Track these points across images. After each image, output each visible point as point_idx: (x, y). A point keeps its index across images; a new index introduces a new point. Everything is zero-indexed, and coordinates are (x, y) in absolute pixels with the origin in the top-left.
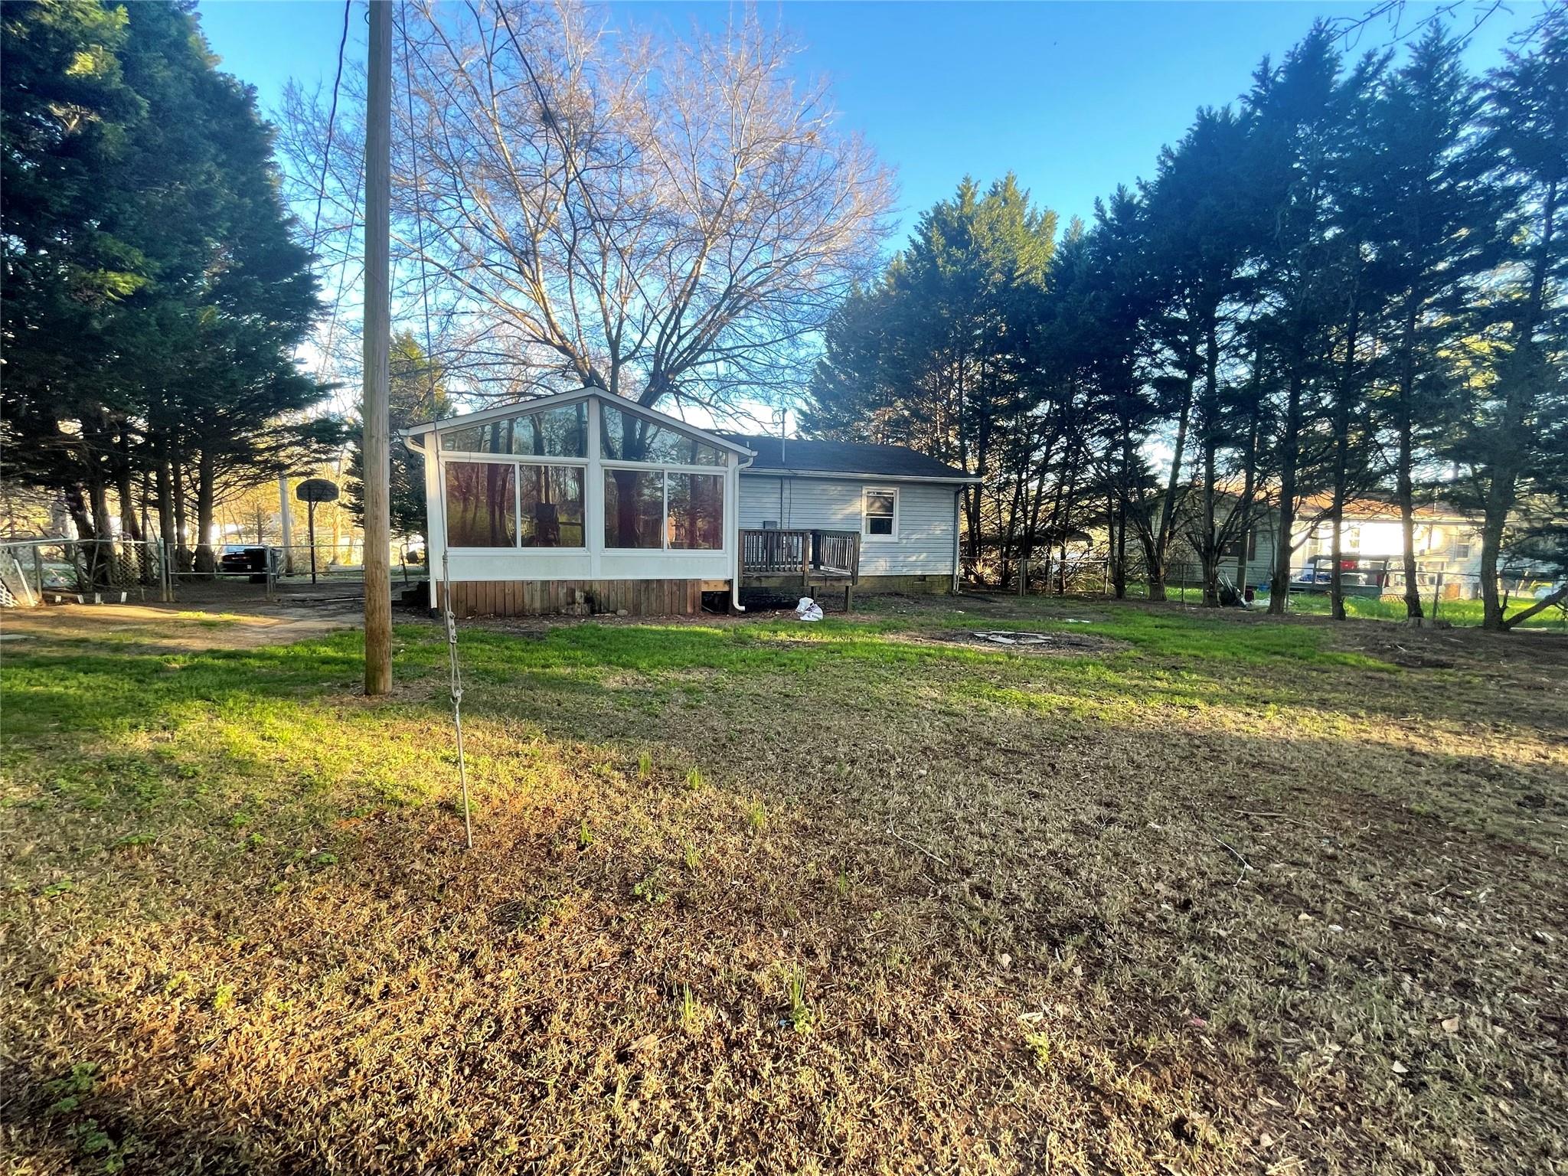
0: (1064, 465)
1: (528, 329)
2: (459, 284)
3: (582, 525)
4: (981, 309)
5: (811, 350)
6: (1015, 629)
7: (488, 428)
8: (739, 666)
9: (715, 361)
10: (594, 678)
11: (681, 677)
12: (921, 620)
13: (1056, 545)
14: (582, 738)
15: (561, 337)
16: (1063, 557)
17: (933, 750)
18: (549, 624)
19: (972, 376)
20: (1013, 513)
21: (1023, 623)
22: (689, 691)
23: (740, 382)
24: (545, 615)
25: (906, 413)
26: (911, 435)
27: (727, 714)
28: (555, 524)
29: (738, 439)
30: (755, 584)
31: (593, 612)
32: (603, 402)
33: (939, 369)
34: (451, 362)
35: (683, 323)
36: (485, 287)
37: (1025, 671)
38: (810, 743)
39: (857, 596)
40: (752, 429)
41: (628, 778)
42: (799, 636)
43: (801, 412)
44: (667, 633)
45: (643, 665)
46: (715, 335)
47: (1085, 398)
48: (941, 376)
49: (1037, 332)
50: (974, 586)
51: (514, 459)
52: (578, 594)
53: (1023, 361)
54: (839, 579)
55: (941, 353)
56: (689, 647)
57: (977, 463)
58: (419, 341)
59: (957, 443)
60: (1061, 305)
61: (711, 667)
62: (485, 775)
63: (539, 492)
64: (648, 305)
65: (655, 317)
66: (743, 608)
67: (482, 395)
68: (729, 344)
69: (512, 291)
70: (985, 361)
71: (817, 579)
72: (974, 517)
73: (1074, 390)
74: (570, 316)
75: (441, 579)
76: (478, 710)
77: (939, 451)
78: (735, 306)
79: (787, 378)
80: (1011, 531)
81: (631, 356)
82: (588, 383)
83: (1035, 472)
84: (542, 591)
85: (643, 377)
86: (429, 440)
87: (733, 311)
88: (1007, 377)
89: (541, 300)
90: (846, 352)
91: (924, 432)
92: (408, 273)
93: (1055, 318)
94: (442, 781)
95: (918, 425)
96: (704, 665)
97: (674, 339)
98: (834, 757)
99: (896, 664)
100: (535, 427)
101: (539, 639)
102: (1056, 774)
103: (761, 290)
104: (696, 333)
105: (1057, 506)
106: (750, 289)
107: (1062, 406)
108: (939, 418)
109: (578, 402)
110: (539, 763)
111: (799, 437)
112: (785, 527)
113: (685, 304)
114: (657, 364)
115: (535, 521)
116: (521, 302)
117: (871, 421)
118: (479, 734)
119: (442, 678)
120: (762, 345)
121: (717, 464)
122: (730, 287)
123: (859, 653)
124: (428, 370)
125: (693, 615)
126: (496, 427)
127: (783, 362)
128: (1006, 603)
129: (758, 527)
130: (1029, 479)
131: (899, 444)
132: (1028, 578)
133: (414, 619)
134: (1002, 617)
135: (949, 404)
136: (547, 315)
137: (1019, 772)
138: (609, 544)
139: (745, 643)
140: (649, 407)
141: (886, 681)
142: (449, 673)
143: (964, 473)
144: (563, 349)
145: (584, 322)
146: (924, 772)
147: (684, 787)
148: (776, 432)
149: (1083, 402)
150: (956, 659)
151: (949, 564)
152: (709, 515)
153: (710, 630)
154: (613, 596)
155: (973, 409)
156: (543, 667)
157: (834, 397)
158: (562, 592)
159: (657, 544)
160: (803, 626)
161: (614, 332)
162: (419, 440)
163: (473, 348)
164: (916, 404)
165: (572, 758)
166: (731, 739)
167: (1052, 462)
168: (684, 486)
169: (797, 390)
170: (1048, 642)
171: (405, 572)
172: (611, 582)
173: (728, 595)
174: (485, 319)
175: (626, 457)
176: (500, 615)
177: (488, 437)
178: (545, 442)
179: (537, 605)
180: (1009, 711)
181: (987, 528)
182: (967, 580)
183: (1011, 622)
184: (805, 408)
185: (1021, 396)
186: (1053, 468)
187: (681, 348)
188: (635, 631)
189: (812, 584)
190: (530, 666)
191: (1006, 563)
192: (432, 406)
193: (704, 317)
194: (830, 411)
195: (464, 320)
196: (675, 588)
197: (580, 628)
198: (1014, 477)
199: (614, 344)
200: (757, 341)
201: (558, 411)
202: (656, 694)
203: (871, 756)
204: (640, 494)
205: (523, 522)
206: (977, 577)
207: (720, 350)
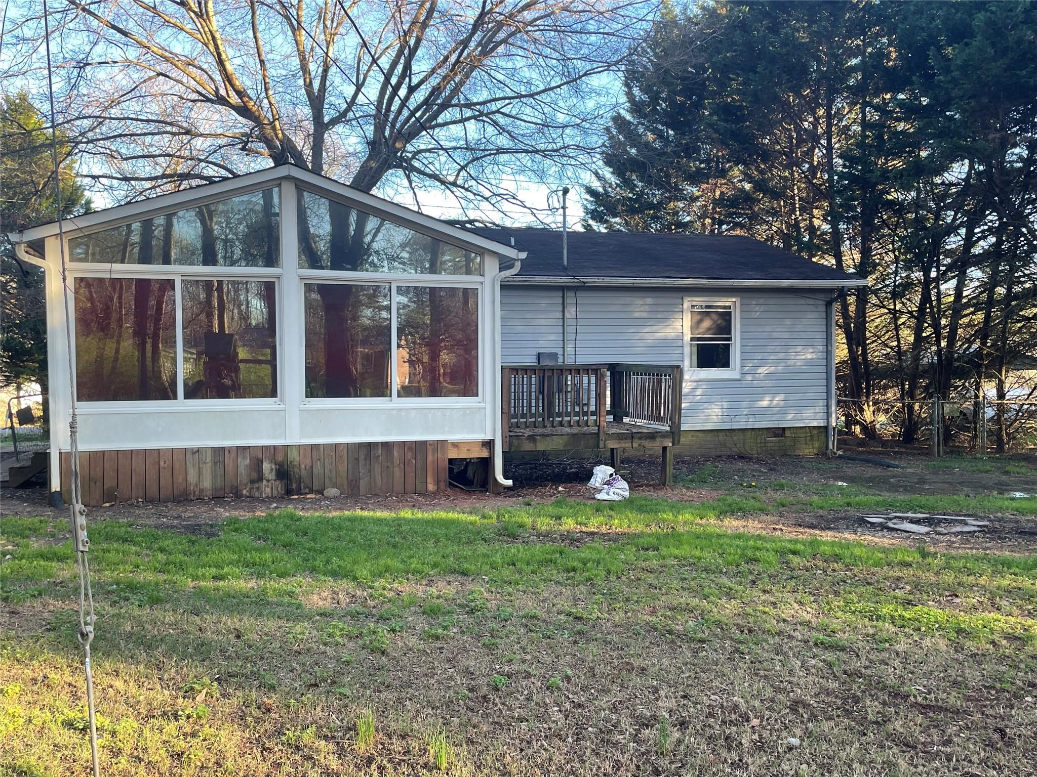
0: (994, 256)
1: (193, 83)
2: (95, 23)
3: (273, 363)
4: (858, 28)
5: (603, 100)
6: (931, 509)
7: (136, 226)
8: (507, 573)
9: (463, 121)
10: (291, 594)
11: (420, 590)
12: (779, 496)
13: (990, 377)
14: (272, 688)
15: (240, 94)
16: (1001, 395)
17: (806, 705)
18: (224, 513)
19: (847, 128)
20: (918, 331)
21: (943, 501)
22: (432, 613)
23: (500, 151)
24: (218, 498)
25: (748, 186)
26: (754, 218)
27: (490, 648)
28: (232, 363)
29: (500, 234)
30: (527, 446)
31: (289, 492)
32: (301, 187)
33: (795, 118)
34: (82, 134)
35: (415, 68)
36: (131, 26)
37: (949, 578)
38: (616, 694)
39: (680, 460)
40: (518, 219)
41: (341, 753)
42: (594, 524)
43: (590, 191)
44: (399, 522)
45: (363, 572)
46: (462, 83)
47: (1025, 153)
48: (798, 129)
49: (946, 59)
50: (861, 443)
51: (175, 272)
52: (266, 466)
53: (925, 101)
54: (653, 436)
55: (798, 94)
56: (430, 544)
57: (858, 257)
58: (37, 104)
59: (826, 227)
60: (981, 16)
61: (464, 574)
62: (127, 749)
63: (210, 315)
64: (364, 44)
65: (374, 61)
66: (510, 483)
67: (126, 179)
68: (484, 95)
69: (170, 31)
70: (865, 104)
71: (620, 437)
72: (856, 338)
73: (1006, 143)
74: (254, 63)
75: (67, 448)
76: (117, 647)
77: (798, 240)
78: (490, 40)
79: (568, 141)
80: (916, 359)
81: (341, 118)
82: (279, 159)
83: (950, 268)
84: (215, 463)
85: (359, 148)
86: (51, 246)
87: (487, 49)
88: (901, 126)
89: (212, 42)
90: (655, 99)
91: (775, 213)
92: (24, 11)
93: (972, 35)
94: (64, 759)
95: (766, 203)
96: (454, 572)
97: (403, 92)
98: (654, 717)
99: (744, 567)
100: (203, 222)
101: (209, 535)
102: (1008, 745)
103: (528, 15)
104: (434, 81)
105: (988, 318)
106: (511, 16)
107: (989, 166)
108: (798, 190)
109: (266, 188)
110: (207, 730)
111: (588, 227)
112: (569, 361)
113: (418, 41)
114: (379, 129)
115: (204, 358)
116: (182, 46)
117: (695, 199)
118: (119, 684)
119: (65, 597)
120: (531, 96)
121: (468, 272)
122: (482, 14)
123: (685, 551)
124: (51, 145)
125: (435, 494)
126: (147, 225)
127: (561, 118)
128: (912, 468)
129: (529, 361)
130: (943, 277)
131: (738, 232)
132: (947, 430)
133: (26, 507)
134: (907, 490)
135: (813, 170)
136: (221, 62)
137: (948, 742)
138: (311, 393)
139: (514, 537)
140: (366, 191)
141: (730, 595)
142: (76, 591)
143: (839, 272)
144: (244, 111)
145: (272, 72)
146: (795, 741)
147: (425, 766)
148: (553, 221)
149: (1021, 158)
150: (837, 558)
151: (820, 408)
152: (459, 343)
153: (463, 517)
154: (318, 468)
155: (849, 176)
156: (215, 578)
157: (637, 166)
158: (244, 463)
159: (381, 389)
160: (601, 507)
161: (316, 85)
162: (38, 248)
163: (114, 112)
164: (762, 172)
165: (258, 720)
166: (496, 689)
167: (977, 250)
168: (419, 303)
169: (584, 158)
170: (983, 530)
171: (15, 437)
172: (314, 447)
173: (486, 464)
174: (131, 71)
175: (336, 265)
176: (154, 500)
177: (135, 238)
178: (219, 246)
179: (207, 483)
180: (927, 642)
181: (877, 353)
182: (850, 433)
183: (923, 499)
184: (596, 185)
185: (923, 154)
186: (978, 261)
187: (412, 103)
188: (350, 520)
189: (612, 444)
190: (195, 578)
191: (911, 408)
192: (55, 196)
193: (446, 58)
194: (632, 188)
195: (102, 73)
196: (409, 455)
197: (270, 518)
198: (917, 275)
199: (317, 101)
200: (523, 90)
201: (236, 200)
202: (382, 619)
203: (711, 715)
204: (355, 318)
205: (186, 360)
206: (864, 428)
207: (469, 105)
